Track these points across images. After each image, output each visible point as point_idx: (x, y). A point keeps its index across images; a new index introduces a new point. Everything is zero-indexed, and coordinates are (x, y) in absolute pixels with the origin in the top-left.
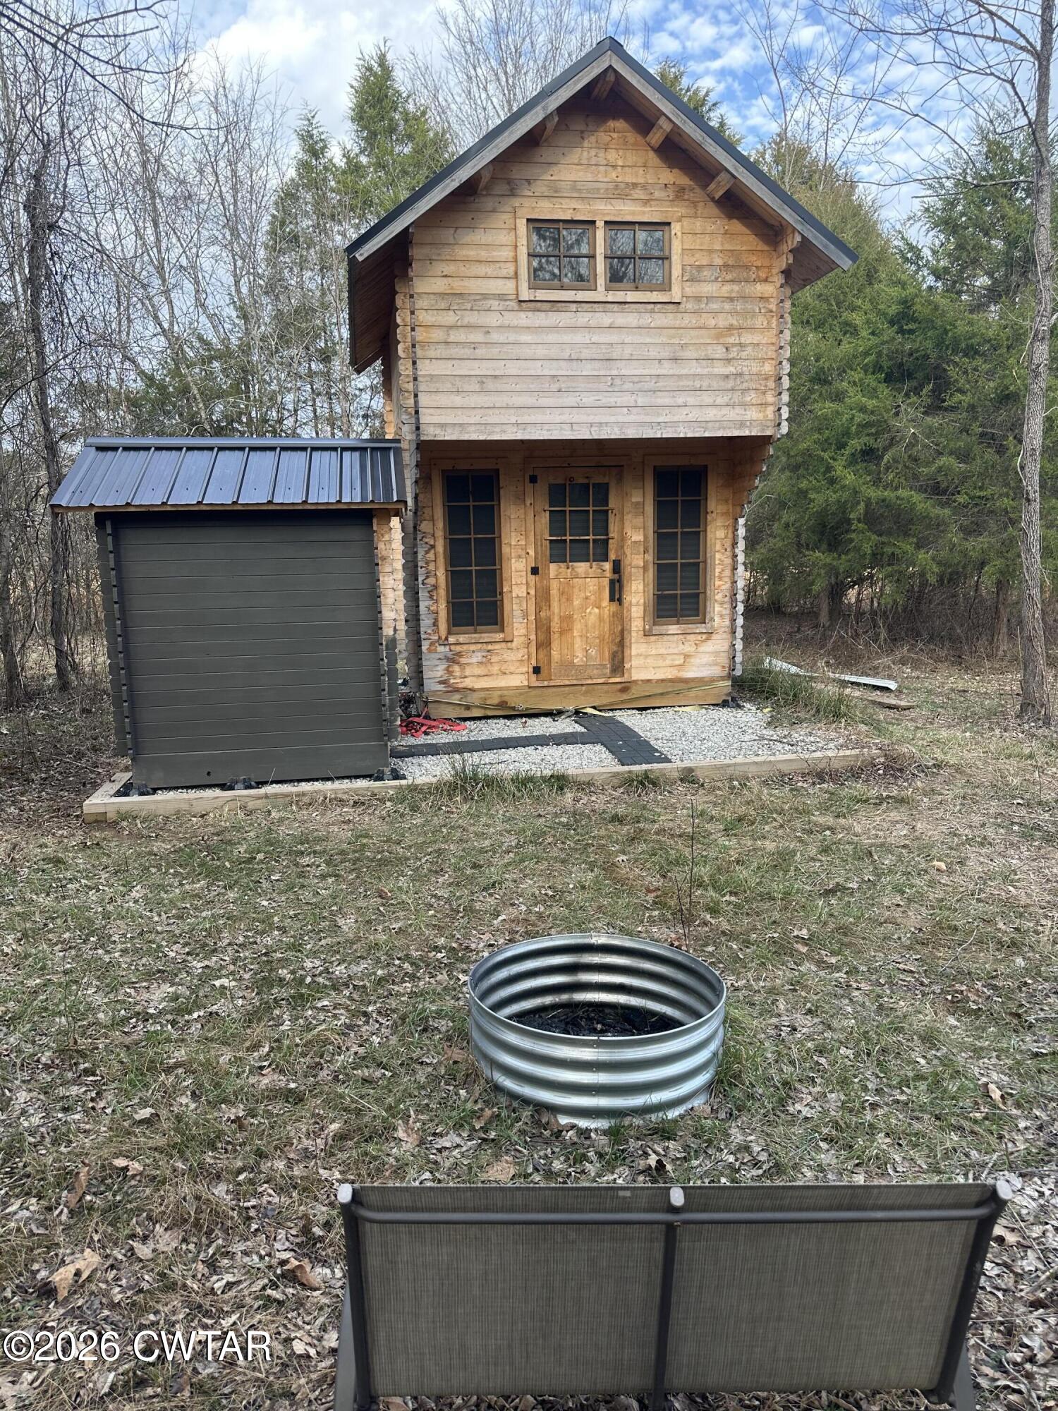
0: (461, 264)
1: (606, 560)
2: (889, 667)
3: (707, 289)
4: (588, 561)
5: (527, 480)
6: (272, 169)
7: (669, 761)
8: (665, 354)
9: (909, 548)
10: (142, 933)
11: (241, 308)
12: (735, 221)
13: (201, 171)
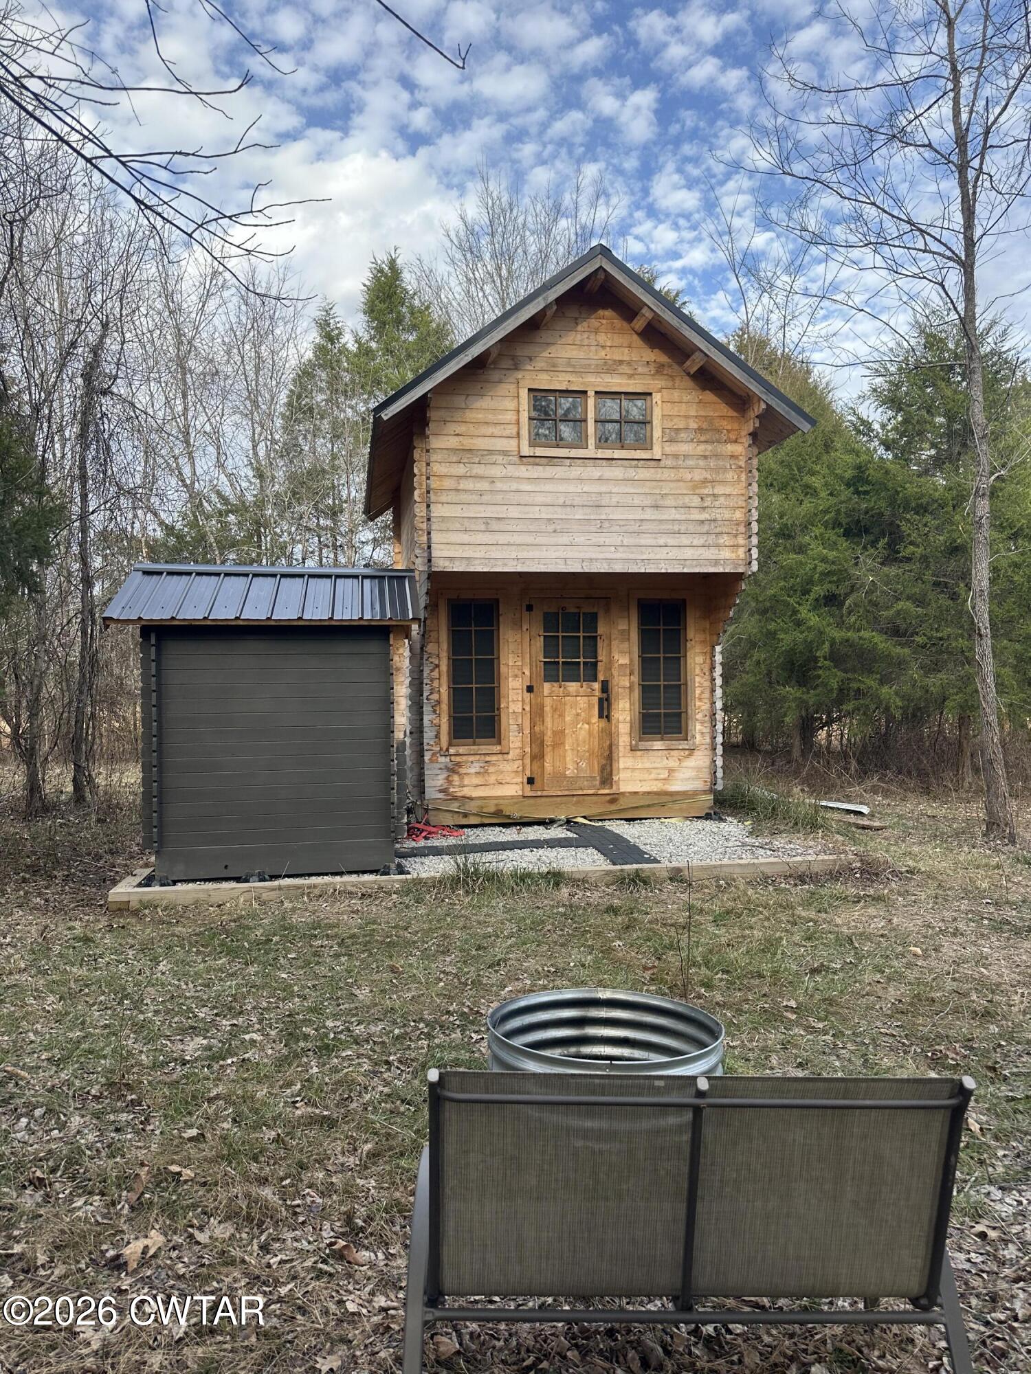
0: (471, 425)
1: (595, 680)
2: (861, 796)
3: (685, 448)
4: (579, 681)
5: (524, 608)
6: (292, 351)
7: (659, 862)
8: (648, 502)
9: (874, 684)
10: (172, 997)
11: (258, 469)
12: (708, 392)
13: (228, 352)
